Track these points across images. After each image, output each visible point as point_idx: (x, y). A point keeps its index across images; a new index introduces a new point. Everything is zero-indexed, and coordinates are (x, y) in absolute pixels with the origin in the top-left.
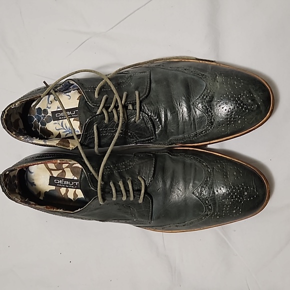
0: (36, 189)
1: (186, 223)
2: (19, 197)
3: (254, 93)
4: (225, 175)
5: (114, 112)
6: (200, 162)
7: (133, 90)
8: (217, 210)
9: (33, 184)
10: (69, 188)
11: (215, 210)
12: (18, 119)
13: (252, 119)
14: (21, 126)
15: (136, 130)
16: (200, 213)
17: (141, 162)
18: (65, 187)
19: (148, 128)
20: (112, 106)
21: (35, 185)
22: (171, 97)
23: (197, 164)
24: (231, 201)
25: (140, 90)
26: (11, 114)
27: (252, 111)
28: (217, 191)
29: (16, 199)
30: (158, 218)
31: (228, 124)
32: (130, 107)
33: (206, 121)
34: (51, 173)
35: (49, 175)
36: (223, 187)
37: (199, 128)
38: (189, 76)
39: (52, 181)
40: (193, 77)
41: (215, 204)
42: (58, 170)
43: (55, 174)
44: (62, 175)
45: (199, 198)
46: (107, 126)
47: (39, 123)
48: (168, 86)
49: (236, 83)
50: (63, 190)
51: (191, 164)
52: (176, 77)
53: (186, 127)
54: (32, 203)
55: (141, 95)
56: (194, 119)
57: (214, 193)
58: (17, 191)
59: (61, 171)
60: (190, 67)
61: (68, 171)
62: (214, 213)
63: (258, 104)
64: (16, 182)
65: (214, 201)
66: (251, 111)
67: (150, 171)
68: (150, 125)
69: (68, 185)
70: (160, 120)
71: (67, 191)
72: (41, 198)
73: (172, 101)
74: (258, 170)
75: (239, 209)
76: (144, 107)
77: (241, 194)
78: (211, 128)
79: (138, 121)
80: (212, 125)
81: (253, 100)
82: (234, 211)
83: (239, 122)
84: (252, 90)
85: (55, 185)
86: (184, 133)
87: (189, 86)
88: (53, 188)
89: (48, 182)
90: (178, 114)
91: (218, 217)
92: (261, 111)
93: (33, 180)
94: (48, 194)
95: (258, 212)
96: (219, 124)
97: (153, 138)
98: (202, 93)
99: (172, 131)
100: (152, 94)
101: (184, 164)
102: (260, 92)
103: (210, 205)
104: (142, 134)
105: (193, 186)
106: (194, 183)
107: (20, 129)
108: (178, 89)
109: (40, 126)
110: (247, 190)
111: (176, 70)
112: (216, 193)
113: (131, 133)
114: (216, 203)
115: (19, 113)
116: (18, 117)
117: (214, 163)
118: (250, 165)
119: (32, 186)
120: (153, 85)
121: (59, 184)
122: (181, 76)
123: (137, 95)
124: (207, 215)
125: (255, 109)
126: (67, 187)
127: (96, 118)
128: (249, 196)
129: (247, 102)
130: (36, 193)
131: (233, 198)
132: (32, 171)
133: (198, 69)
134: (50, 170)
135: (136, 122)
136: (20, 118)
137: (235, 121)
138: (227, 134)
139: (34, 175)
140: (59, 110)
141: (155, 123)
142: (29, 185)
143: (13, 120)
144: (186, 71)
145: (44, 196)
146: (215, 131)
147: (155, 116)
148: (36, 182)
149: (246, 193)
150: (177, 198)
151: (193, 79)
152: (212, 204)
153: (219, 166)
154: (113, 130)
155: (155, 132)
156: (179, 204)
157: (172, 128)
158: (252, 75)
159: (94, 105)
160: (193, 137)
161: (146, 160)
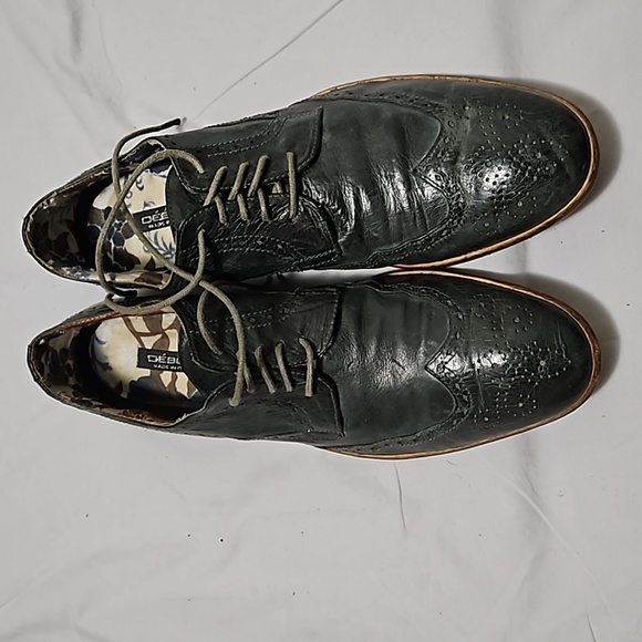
0: (113, 377)
1: (418, 434)
2: (70, 391)
3: (548, 136)
4: (495, 325)
5: (240, 199)
6: (440, 298)
7: (283, 151)
8: (482, 403)
9: (107, 367)
10: (177, 370)
11: (476, 404)
12: (66, 234)
13: (547, 195)
14: (74, 247)
15: (293, 236)
16: (446, 412)
17: (307, 307)
18: (169, 370)
19: (319, 230)
20: (235, 188)
21: (111, 368)
22: (367, 161)
23: (435, 303)
24: (510, 382)
25: (297, 149)
26: (47, 223)
27: (546, 177)
28: (479, 361)
29: (62, 395)
30: (357, 425)
31: (495, 212)
32: (277, 188)
33: (445, 209)
34: (141, 342)
35: (135, 345)
36: (491, 352)
37: (434, 225)
38: (404, 110)
39: (143, 357)
40: (413, 112)
41: (475, 389)
42: (153, 334)
43: (149, 343)
44: (163, 345)
45: (439, 379)
46: (227, 233)
47: (111, 241)
48: (359, 135)
49: (507, 117)
50: (166, 377)
51: (421, 305)
52: (376, 114)
53: (404, 225)
54: (94, 403)
55: (300, 160)
56: (420, 207)
57: (473, 366)
58: (72, 381)
59: (159, 336)
60: (409, 90)
61: (174, 335)
62: (476, 410)
63: (559, 162)
64: (70, 362)
65: (474, 383)
66: (544, 177)
67: (326, 326)
68: (322, 224)
69: (175, 365)
70: (345, 212)
71: (175, 378)
72: (124, 395)
73: (369, 169)
74: (571, 310)
75: (531, 399)
76: (308, 186)
77: (532, 365)
78: (459, 222)
79: (294, 216)
80: (461, 215)
81: (547, 152)
82: (521, 405)
83: (520, 204)
84: (543, 130)
85: (150, 366)
86: (401, 238)
87: (404, 134)
88: (146, 372)
89: (135, 360)
90: (383, 197)
91: (487, 419)
92: (568, 177)
93: (106, 357)
94: (137, 387)
95: (576, 404)
96: (477, 213)
97: (333, 254)
98: (434, 147)
99: (376, 235)
100: (323, 157)
101: (406, 305)
102: (562, 133)
103: (465, 393)
104: (307, 245)
105: (425, 353)
106: (427, 346)
107: (71, 254)
108: (380, 142)
109: (113, 245)
110: (544, 355)
111: (377, 101)
112: (477, 365)
113: (283, 245)
114: (477, 387)
115: (68, 221)
116: (64, 228)
117: (471, 300)
118: (553, 299)
119: (105, 370)
120: (326, 137)
121: (158, 363)
122: (387, 112)
123: (290, 160)
124: (462, 415)
125: (553, 171)
126: (173, 370)
127: (198, 216)
128: (552, 368)
129: (535, 157)
130: (113, 386)
131: (514, 376)
132: (103, 340)
133: (425, 93)
134: (138, 335)
135: (290, 220)
136: (68, 231)
137: (510, 202)
138: (498, 234)
139: (108, 348)
140: (147, 208)
141: (334, 220)
142: (99, 368)
143: (52, 236)
144: (398, 101)
145: (128, 390)
146: (470, 228)
147: (333, 205)
148: (113, 362)
149: (543, 363)
150: (391, 380)
151: (414, 116)
152: (470, 389)
153: (482, 304)
154: (243, 239)
155: (336, 238)
156: (398, 393)
157: (373, 230)
158: (547, 95)
159: (195, 190)
160: (423, 245)
161: (320, 303)
